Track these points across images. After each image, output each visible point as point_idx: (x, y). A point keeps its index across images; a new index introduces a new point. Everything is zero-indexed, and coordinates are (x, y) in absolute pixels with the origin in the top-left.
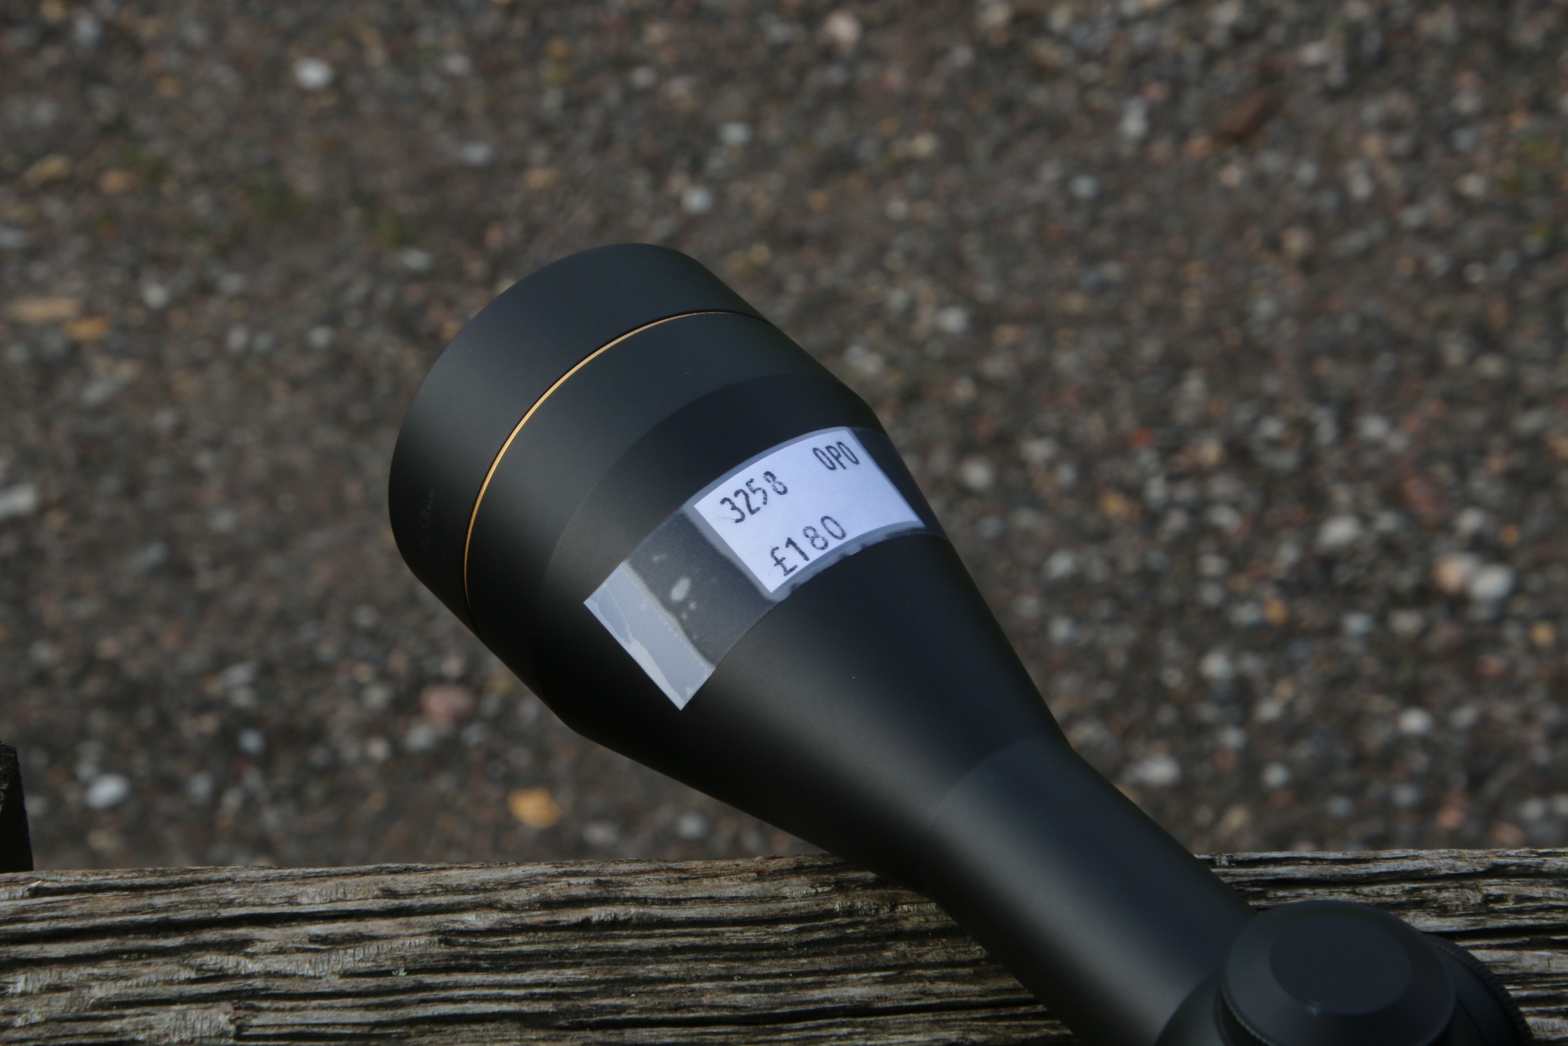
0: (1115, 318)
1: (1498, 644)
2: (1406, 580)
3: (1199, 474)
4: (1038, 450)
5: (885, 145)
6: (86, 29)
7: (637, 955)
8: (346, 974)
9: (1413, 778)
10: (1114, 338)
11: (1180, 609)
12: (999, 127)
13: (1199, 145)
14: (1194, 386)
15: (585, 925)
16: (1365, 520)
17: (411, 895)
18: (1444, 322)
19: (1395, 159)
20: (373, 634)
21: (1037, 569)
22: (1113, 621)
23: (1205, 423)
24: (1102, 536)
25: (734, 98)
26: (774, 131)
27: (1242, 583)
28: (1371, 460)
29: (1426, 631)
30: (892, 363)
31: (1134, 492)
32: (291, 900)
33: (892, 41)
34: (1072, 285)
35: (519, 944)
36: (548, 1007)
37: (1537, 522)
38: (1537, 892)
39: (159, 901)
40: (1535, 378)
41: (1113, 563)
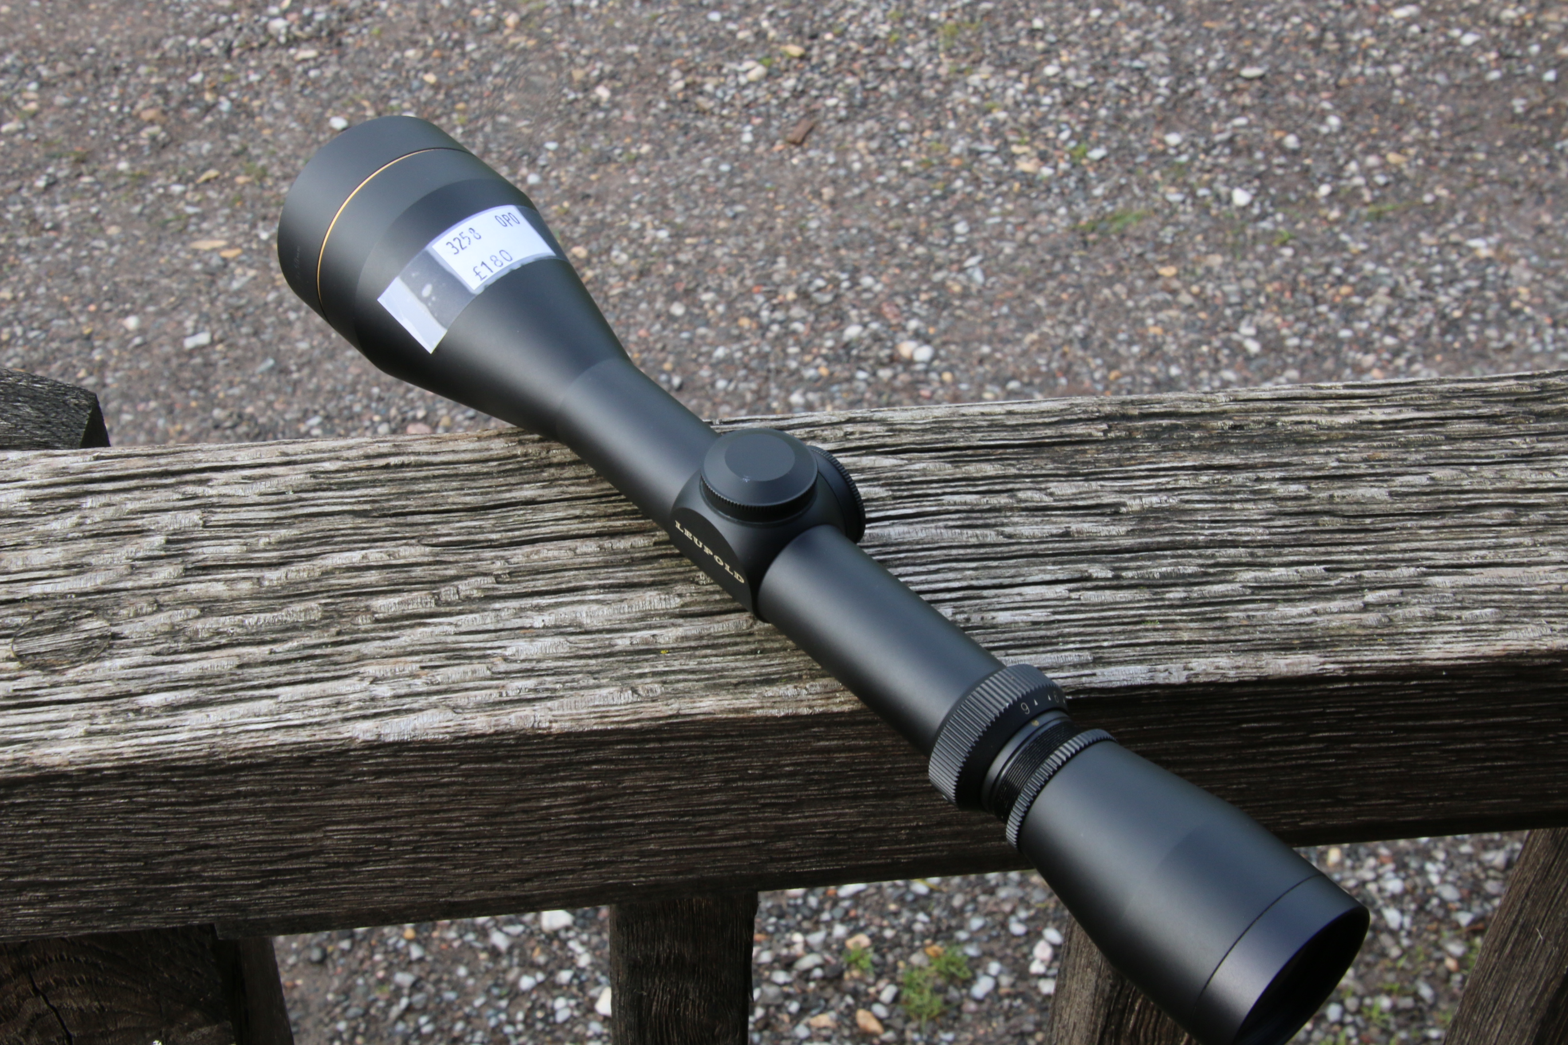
0: (742, 232)
1: (927, 382)
2: (884, 353)
3: (786, 306)
4: (707, 297)
5: (626, 149)
6: (225, 105)
7: (414, 480)
8: (261, 494)
10: (742, 241)
11: (778, 372)
12: (681, 140)
13: (779, 146)
14: (781, 262)
15: (387, 467)
16: (865, 326)
17: (296, 454)
18: (898, 229)
19: (872, 153)
20: (380, 399)
21: (709, 355)
22: (746, 379)
23: (788, 281)
24: (739, 338)
25: (550, 129)
26: (570, 144)
27: (808, 358)
28: (866, 296)
29: (895, 377)
30: (634, 256)
31: (754, 316)
32: (232, 459)
33: (628, 99)
34: (719, 216)
36: (368, 507)
37: (943, 325)
38: (870, 429)
39: (163, 461)
40: (940, 255)
41: (745, 351)
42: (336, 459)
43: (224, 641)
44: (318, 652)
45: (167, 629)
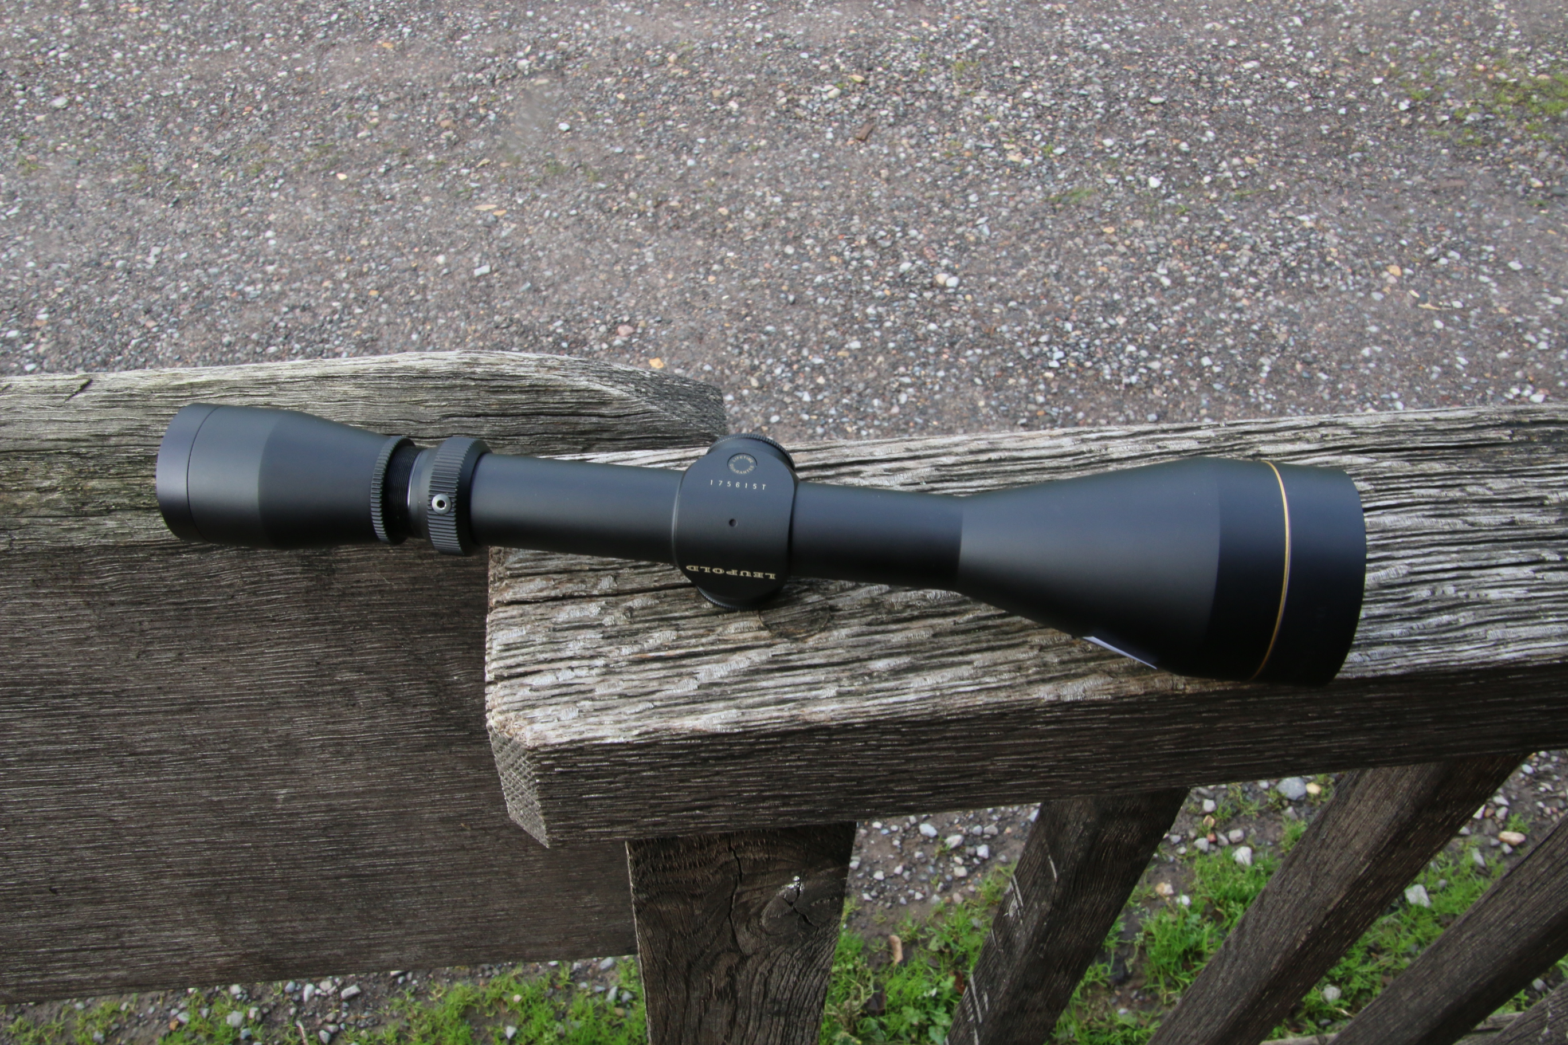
0: (829, 198)
1: (956, 301)
2: (927, 281)
3: (861, 248)
4: (809, 242)
5: (750, 143)
8: (903, 485)
9: (932, 344)
10: (829, 204)
11: (858, 292)
12: (786, 137)
13: (851, 141)
14: (856, 219)
15: (989, 461)
16: (913, 262)
17: (917, 450)
18: (932, 198)
19: (912, 147)
21: (812, 280)
22: (837, 297)
23: (861, 232)
24: (831, 270)
25: (700, 129)
26: (713, 139)
27: (876, 284)
28: (913, 242)
29: (934, 297)
30: (759, 214)
31: (840, 255)
32: (871, 454)
33: (750, 109)
34: (813, 188)
35: (966, 470)
37: (964, 263)
39: (820, 456)
40: (960, 216)
41: (835, 278)
42: (950, 454)
43: (916, 613)
44: (990, 623)
45: (868, 602)
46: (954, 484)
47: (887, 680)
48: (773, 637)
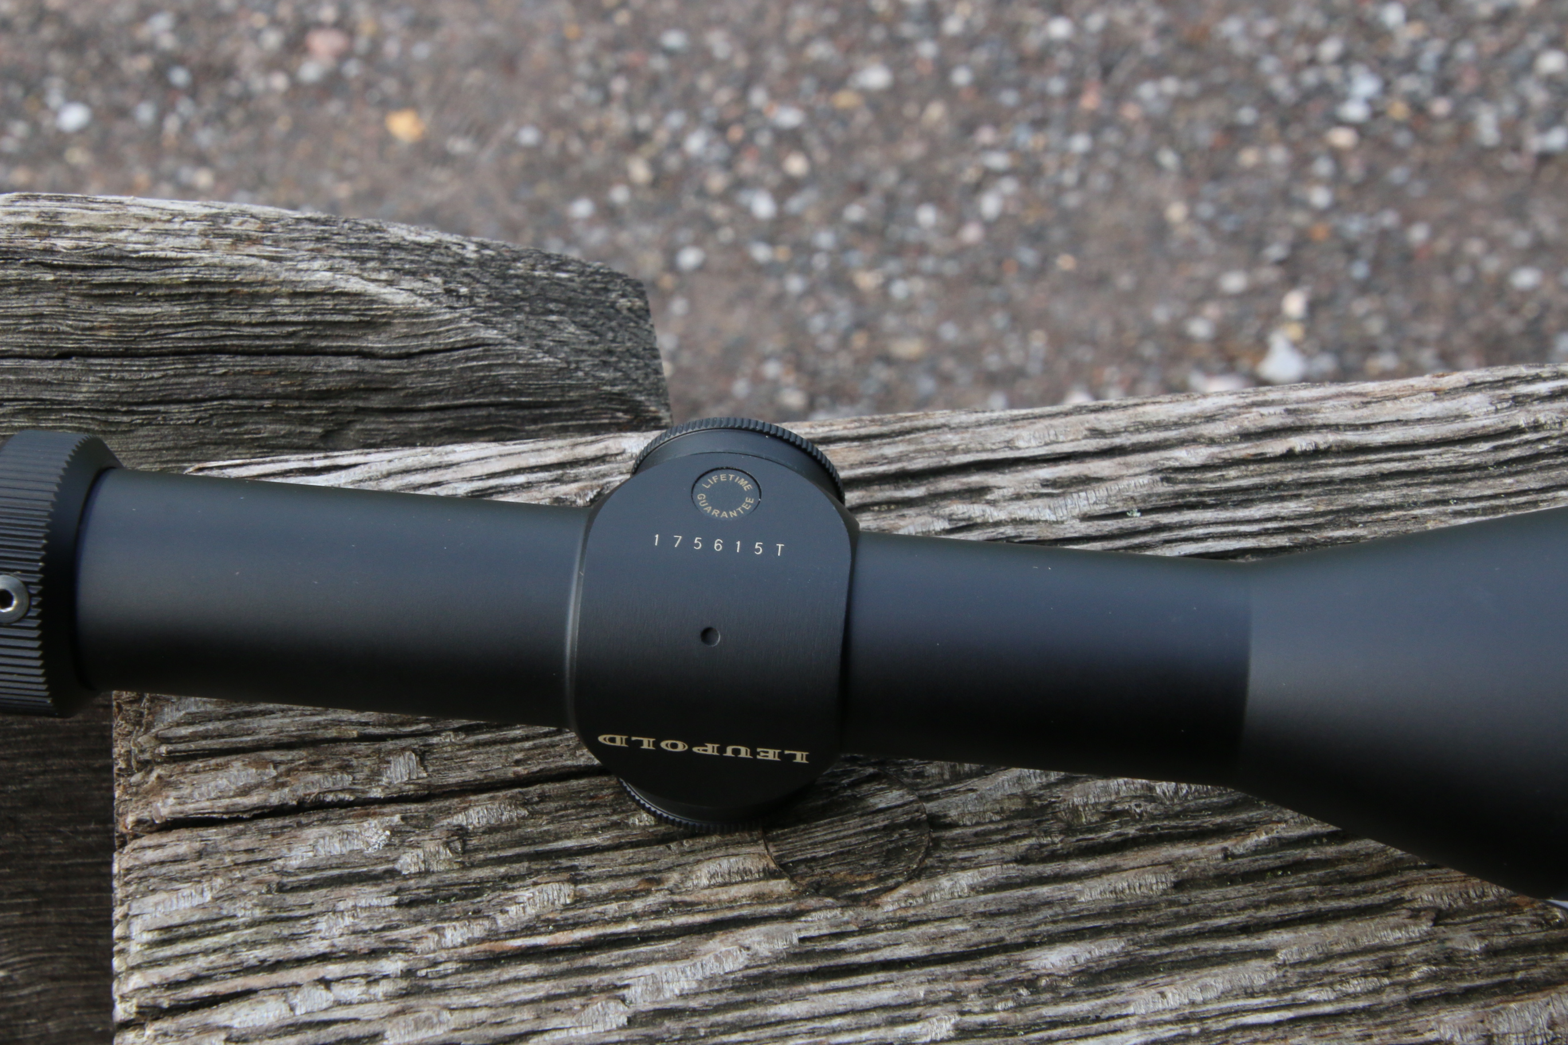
7: (1349, 484)
8: (1086, 518)
9: (1061, 72)
15: (1290, 455)
17: (1116, 433)
32: (1009, 444)
35: (1235, 480)
36: (1282, 541)
39: (890, 451)
42: (1195, 441)
43: (1131, 831)
44: (1310, 854)
45: (1017, 805)
46: (1209, 515)
47: (1071, 997)
48: (799, 895)
